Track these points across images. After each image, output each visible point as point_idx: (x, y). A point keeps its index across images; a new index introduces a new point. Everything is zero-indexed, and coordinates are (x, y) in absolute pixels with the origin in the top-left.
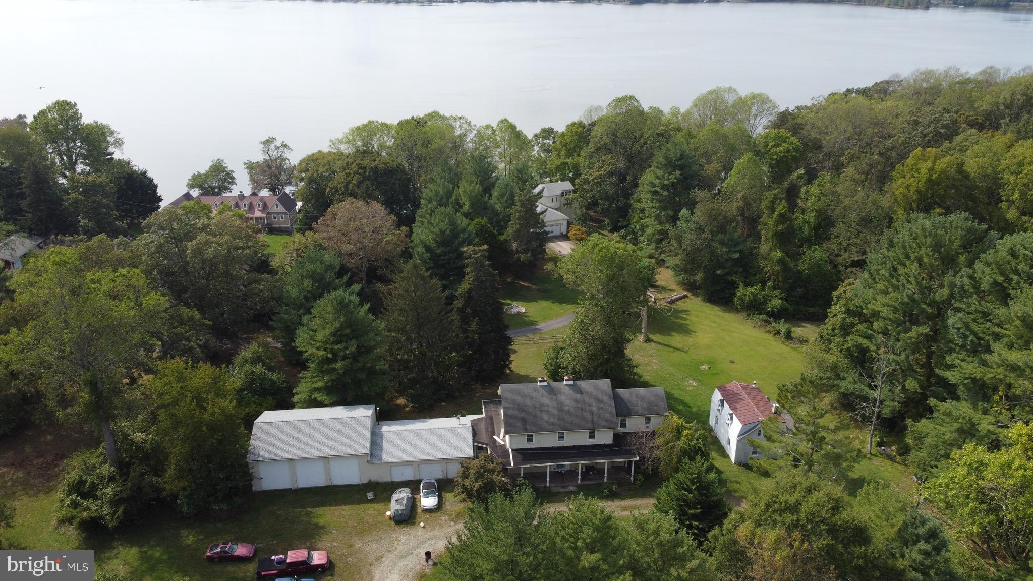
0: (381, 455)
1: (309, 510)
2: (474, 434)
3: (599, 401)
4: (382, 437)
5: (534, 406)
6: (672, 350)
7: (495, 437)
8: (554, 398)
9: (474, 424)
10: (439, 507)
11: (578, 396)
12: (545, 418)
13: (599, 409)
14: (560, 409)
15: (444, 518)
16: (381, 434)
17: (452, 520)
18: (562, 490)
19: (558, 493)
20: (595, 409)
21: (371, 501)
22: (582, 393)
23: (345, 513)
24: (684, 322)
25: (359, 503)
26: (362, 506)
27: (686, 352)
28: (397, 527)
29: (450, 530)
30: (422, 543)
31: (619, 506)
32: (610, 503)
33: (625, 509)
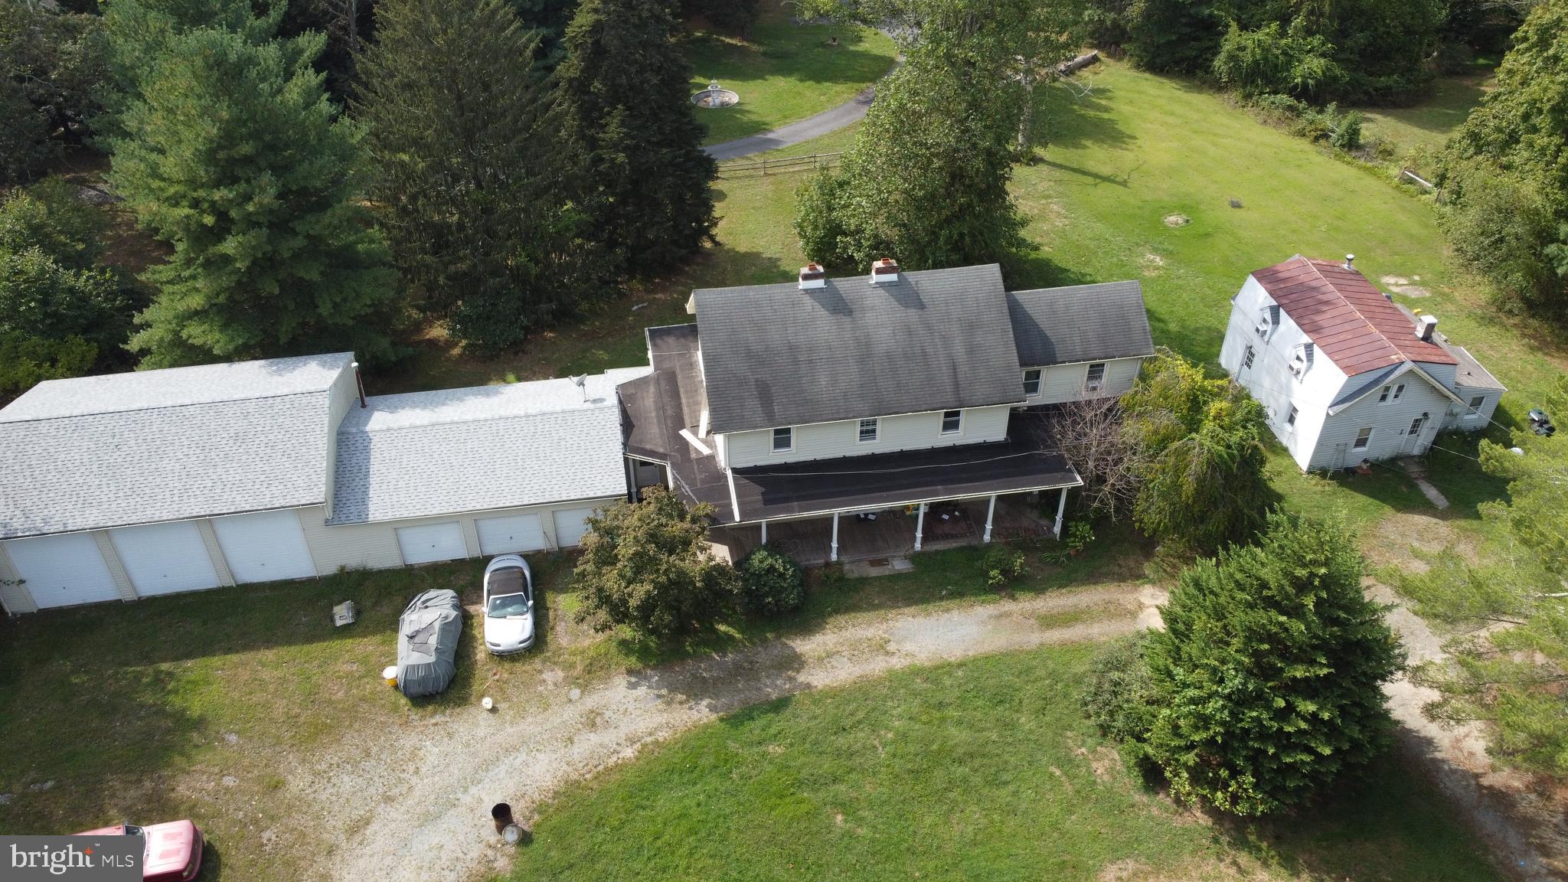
0: (364, 502)
1: (165, 666)
2: (628, 425)
3: (970, 327)
4: (366, 449)
5: (792, 348)
6: (1090, 180)
7: (685, 433)
8: (846, 321)
9: (626, 397)
10: (538, 642)
11: (913, 314)
12: (823, 380)
13: (971, 350)
14: (865, 352)
15: (552, 676)
16: (366, 440)
17: (574, 681)
18: (874, 572)
19: (864, 581)
20: (959, 350)
21: (346, 631)
22: (922, 306)
23: (266, 674)
24: (1106, 116)
25: (310, 639)
26: (317, 648)
27: (1124, 184)
28: (415, 715)
29: (571, 714)
30: (488, 765)
31: (1032, 614)
32: (1007, 606)
33: (1049, 621)
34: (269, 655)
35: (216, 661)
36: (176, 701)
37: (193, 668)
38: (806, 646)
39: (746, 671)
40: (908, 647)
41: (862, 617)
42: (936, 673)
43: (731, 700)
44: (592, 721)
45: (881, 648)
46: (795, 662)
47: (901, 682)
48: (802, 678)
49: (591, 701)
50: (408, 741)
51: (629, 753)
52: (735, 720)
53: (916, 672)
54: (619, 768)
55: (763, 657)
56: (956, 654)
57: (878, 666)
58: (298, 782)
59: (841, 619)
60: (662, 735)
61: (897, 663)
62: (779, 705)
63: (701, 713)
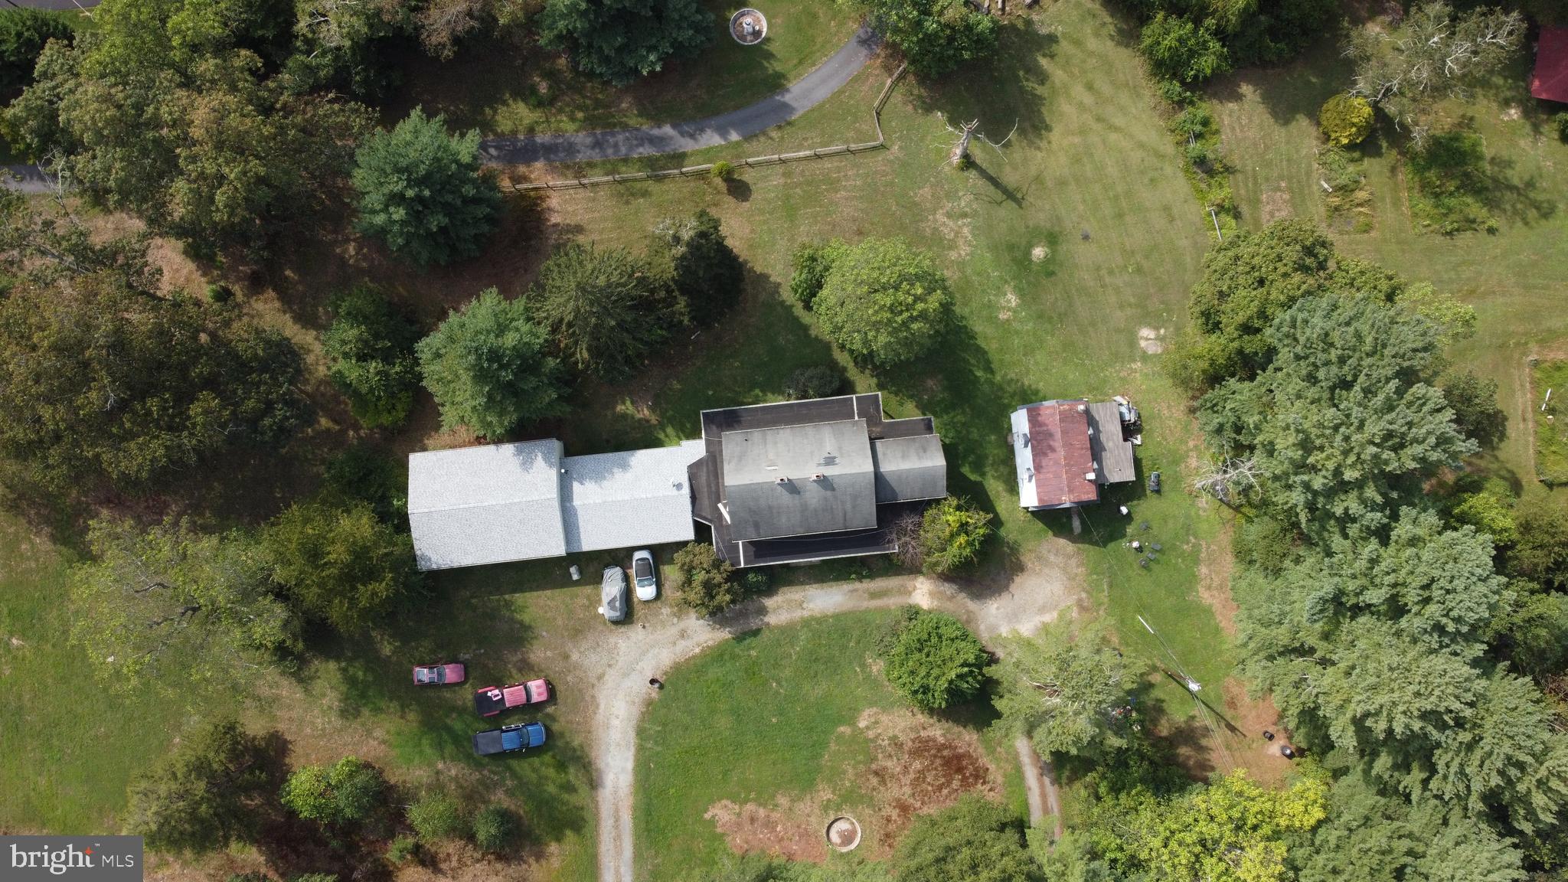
0: (579, 541)
2: (694, 498)
3: (855, 496)
4: (576, 514)
5: (770, 507)
8: (797, 496)
9: (694, 470)
10: (659, 596)
11: (829, 493)
13: (854, 507)
14: (804, 508)
15: (666, 611)
16: (575, 510)
17: (674, 614)
19: (798, 568)
20: (848, 506)
21: (577, 583)
22: (833, 489)
23: (550, 603)
25: (563, 586)
26: (568, 591)
27: (1019, 202)
28: (613, 627)
29: (673, 631)
30: (644, 653)
31: (867, 591)
32: (857, 585)
33: (874, 595)
34: (548, 592)
35: (527, 594)
36: (518, 616)
37: (519, 598)
38: (770, 602)
39: (743, 615)
40: (811, 606)
41: (794, 589)
42: (821, 620)
43: (739, 628)
44: (683, 634)
45: (801, 605)
46: (763, 611)
47: (806, 623)
48: (766, 619)
49: (682, 625)
50: (612, 640)
51: (697, 650)
52: (740, 638)
53: (813, 618)
54: (694, 657)
55: (751, 607)
56: (830, 611)
57: (798, 614)
58: (575, 657)
59: (785, 589)
60: (710, 643)
61: (806, 614)
62: (756, 633)
63: (724, 634)
